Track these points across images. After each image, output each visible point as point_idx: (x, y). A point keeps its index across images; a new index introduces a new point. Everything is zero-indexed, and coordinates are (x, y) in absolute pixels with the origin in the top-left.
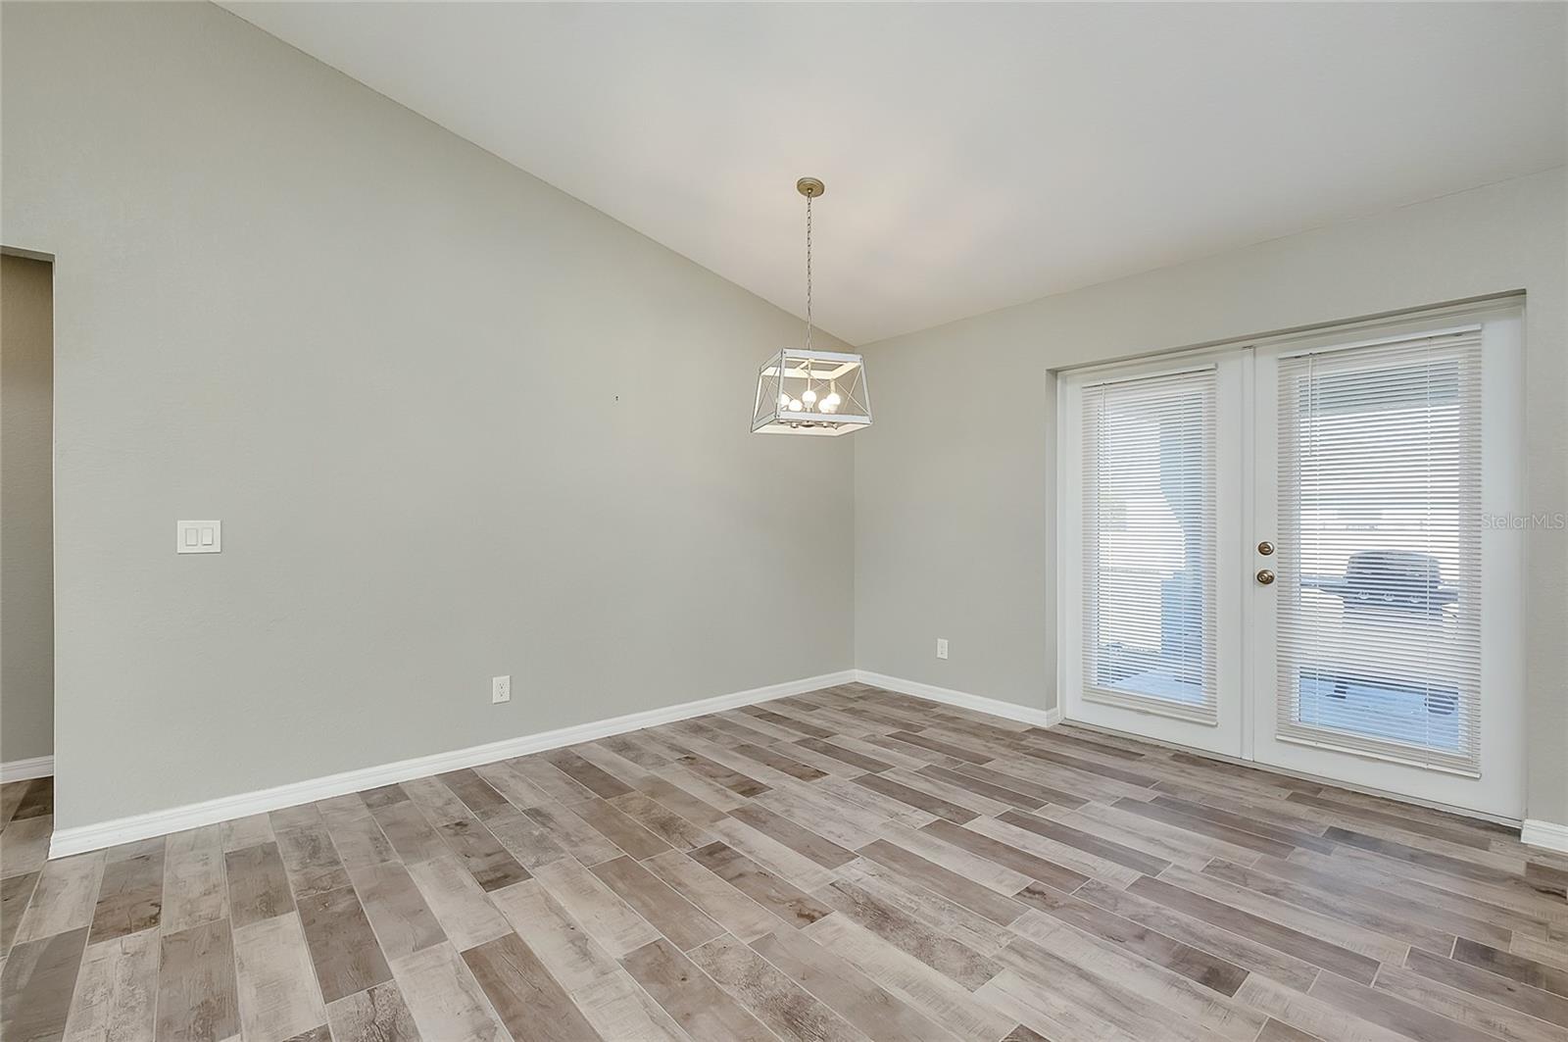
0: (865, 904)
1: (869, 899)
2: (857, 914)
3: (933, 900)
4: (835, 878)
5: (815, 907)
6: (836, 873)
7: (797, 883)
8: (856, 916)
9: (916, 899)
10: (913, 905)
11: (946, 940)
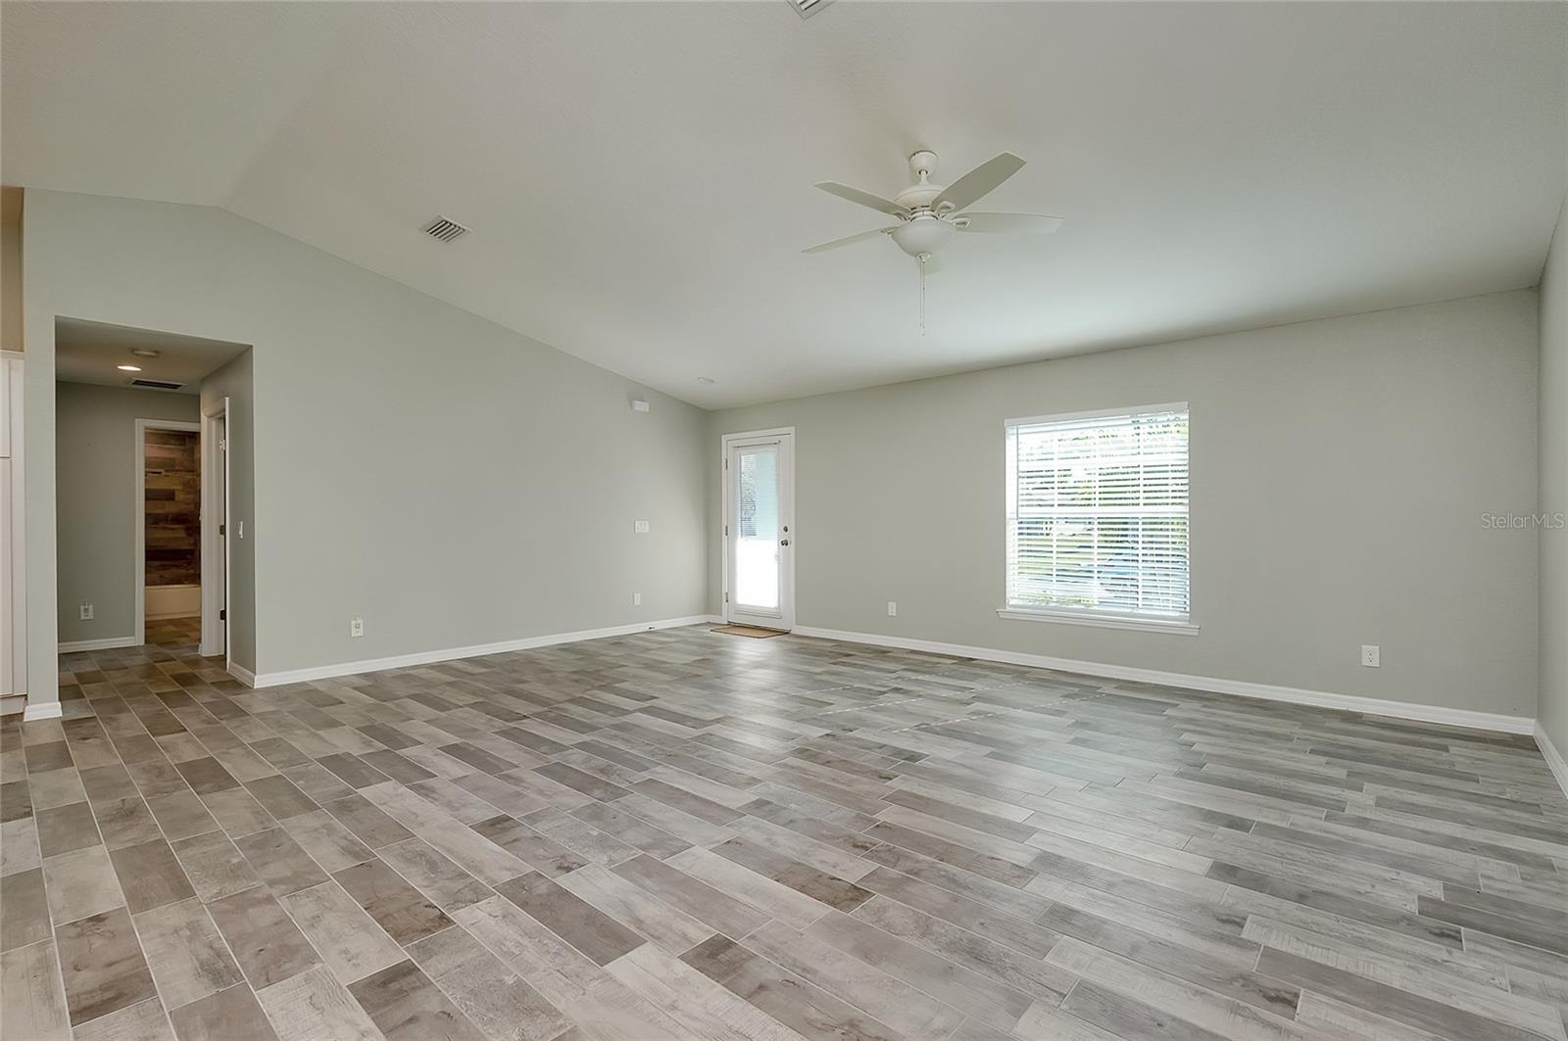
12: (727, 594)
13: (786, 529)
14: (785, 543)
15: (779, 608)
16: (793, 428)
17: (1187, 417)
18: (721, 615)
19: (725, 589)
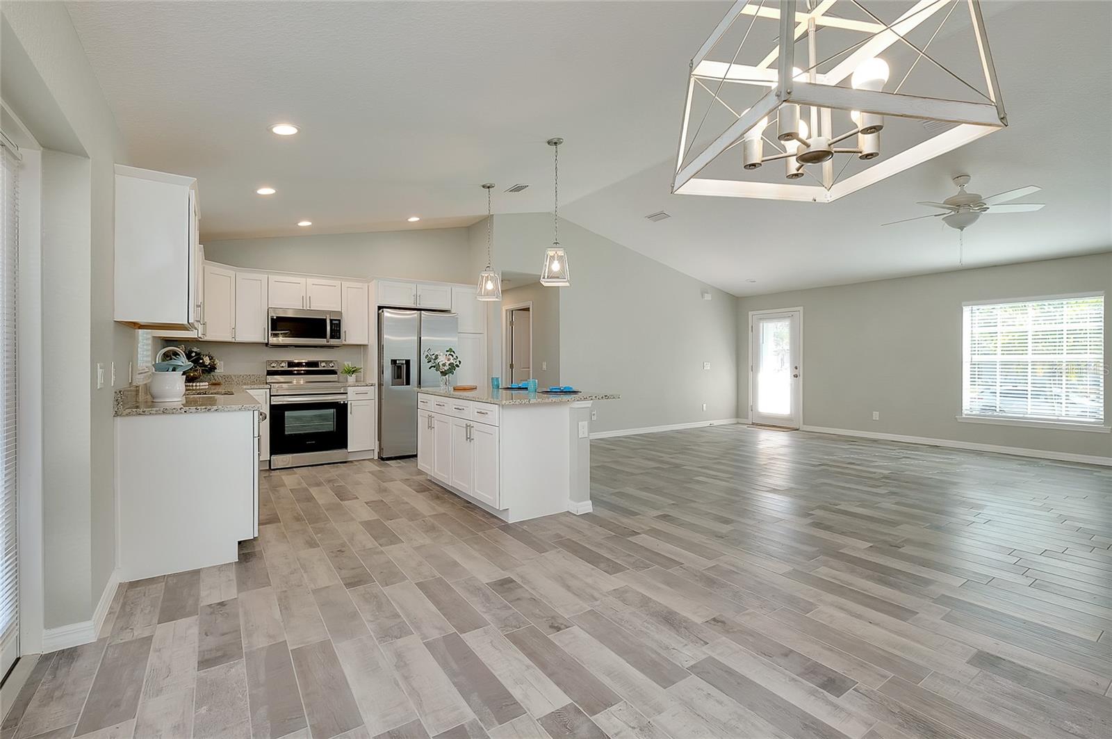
0: (680, 627)
1: (678, 631)
2: (685, 621)
3: (631, 627)
4: (705, 648)
5: (715, 627)
6: (705, 653)
7: (735, 645)
8: (686, 620)
9: (643, 629)
10: (646, 625)
11: (631, 605)
12: (752, 406)
13: (796, 368)
14: (796, 376)
15: (791, 414)
16: (802, 308)
17: (1103, 300)
18: (747, 418)
19: (750, 403)
